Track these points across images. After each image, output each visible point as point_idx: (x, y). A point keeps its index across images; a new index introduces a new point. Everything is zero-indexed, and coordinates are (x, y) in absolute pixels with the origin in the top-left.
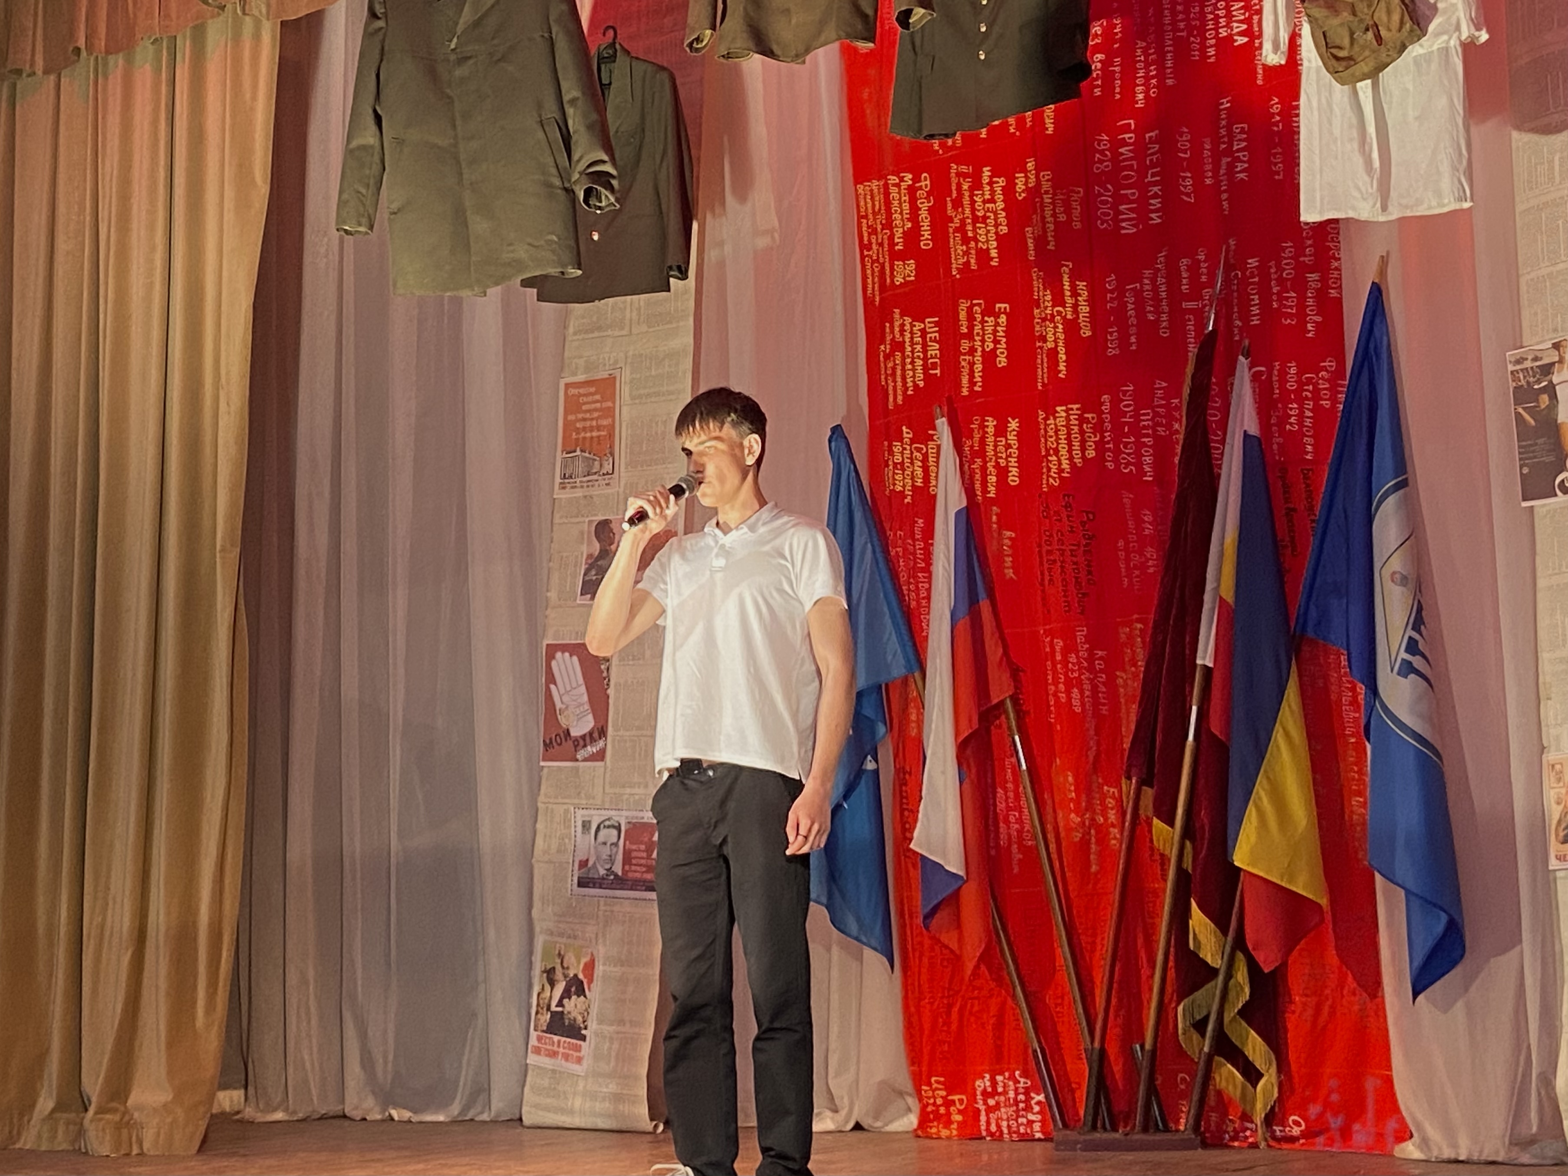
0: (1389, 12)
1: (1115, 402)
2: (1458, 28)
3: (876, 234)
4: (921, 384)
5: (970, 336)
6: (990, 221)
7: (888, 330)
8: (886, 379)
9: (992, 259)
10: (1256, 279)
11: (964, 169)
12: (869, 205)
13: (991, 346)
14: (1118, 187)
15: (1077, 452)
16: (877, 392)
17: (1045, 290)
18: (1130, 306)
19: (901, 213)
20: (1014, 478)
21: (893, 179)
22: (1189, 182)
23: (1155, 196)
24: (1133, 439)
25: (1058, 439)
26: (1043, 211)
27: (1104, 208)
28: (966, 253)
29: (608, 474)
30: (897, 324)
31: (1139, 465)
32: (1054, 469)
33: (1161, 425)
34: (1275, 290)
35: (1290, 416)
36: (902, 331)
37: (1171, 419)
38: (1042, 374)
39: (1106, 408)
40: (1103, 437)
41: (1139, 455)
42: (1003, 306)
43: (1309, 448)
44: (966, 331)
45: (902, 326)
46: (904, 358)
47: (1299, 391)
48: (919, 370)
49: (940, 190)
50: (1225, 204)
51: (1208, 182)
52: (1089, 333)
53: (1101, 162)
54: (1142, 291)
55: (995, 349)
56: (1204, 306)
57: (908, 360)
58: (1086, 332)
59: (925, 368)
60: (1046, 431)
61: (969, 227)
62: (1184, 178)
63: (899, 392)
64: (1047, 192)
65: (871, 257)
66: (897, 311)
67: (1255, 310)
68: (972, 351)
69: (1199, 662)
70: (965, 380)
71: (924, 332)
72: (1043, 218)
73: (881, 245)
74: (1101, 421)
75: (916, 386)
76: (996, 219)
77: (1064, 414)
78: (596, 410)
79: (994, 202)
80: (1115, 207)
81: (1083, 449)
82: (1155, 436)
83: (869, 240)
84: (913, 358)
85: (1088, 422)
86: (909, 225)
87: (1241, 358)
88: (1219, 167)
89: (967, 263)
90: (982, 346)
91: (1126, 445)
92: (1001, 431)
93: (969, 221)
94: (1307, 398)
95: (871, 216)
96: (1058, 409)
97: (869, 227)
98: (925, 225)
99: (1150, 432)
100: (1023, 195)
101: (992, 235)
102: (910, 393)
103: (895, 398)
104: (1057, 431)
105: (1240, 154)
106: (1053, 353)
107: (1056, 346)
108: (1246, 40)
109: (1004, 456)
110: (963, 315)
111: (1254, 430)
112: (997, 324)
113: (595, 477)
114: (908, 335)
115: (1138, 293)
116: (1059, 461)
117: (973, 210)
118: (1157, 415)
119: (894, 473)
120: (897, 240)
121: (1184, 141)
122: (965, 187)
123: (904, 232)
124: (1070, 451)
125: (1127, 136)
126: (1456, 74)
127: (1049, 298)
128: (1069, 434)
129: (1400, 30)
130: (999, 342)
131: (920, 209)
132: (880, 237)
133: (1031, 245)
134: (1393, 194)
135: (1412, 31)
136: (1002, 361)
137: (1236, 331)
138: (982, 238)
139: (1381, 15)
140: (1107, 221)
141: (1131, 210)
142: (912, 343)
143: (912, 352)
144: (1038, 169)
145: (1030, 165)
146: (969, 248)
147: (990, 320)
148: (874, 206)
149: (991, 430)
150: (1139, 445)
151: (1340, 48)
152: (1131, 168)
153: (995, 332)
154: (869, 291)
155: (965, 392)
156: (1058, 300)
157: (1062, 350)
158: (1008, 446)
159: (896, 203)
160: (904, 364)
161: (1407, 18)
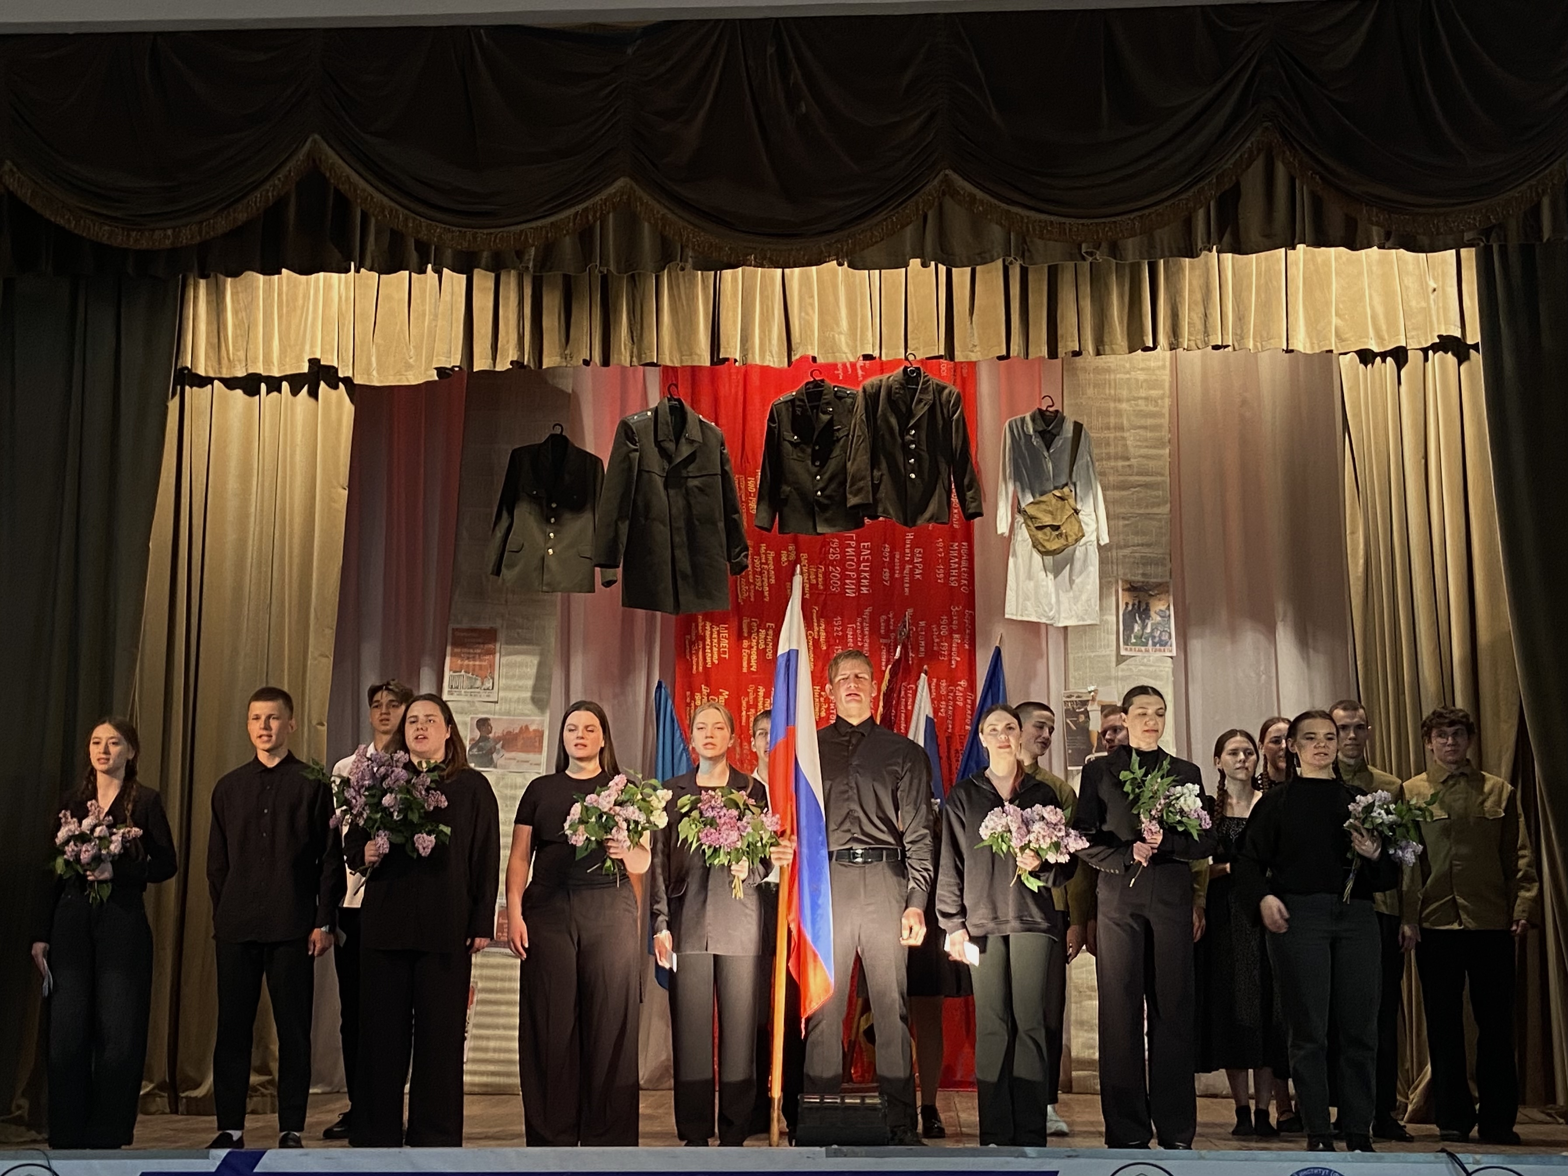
4: (716, 662)
5: (749, 639)
6: (765, 575)
8: (691, 657)
9: (765, 597)
10: (924, 633)
13: (763, 646)
14: (844, 569)
18: (849, 636)
22: (887, 574)
23: (865, 578)
27: (835, 580)
28: (749, 591)
29: (489, 689)
30: (700, 625)
35: (941, 708)
36: (704, 630)
42: (771, 624)
44: (746, 635)
45: (704, 626)
46: (704, 645)
47: (947, 694)
48: (715, 653)
50: (907, 590)
51: (897, 576)
52: (825, 648)
53: (834, 554)
54: (856, 629)
55: (766, 648)
56: (891, 642)
57: (708, 647)
59: (719, 653)
61: (751, 577)
62: (884, 572)
63: (700, 664)
64: (805, 566)
66: (700, 617)
67: (922, 649)
68: (750, 647)
70: (745, 664)
75: (713, 663)
76: (768, 574)
79: (768, 565)
80: (842, 580)
84: (711, 646)
87: (923, 675)
88: (905, 569)
89: (748, 597)
90: (757, 645)
92: (768, 695)
94: (950, 700)
100: (786, 564)
101: (766, 583)
102: (708, 666)
103: (698, 668)
105: (918, 565)
110: (745, 626)
112: (767, 635)
113: (478, 690)
114: (708, 633)
117: (754, 567)
121: (886, 551)
125: (852, 542)
130: (768, 645)
136: (769, 656)
138: (759, 584)
140: (837, 587)
141: (852, 584)
142: (711, 638)
143: (712, 642)
144: (798, 551)
145: (791, 548)
147: (763, 631)
149: (761, 694)
152: (852, 560)
153: (766, 639)
155: (745, 670)
156: (811, 627)
160: (704, 648)
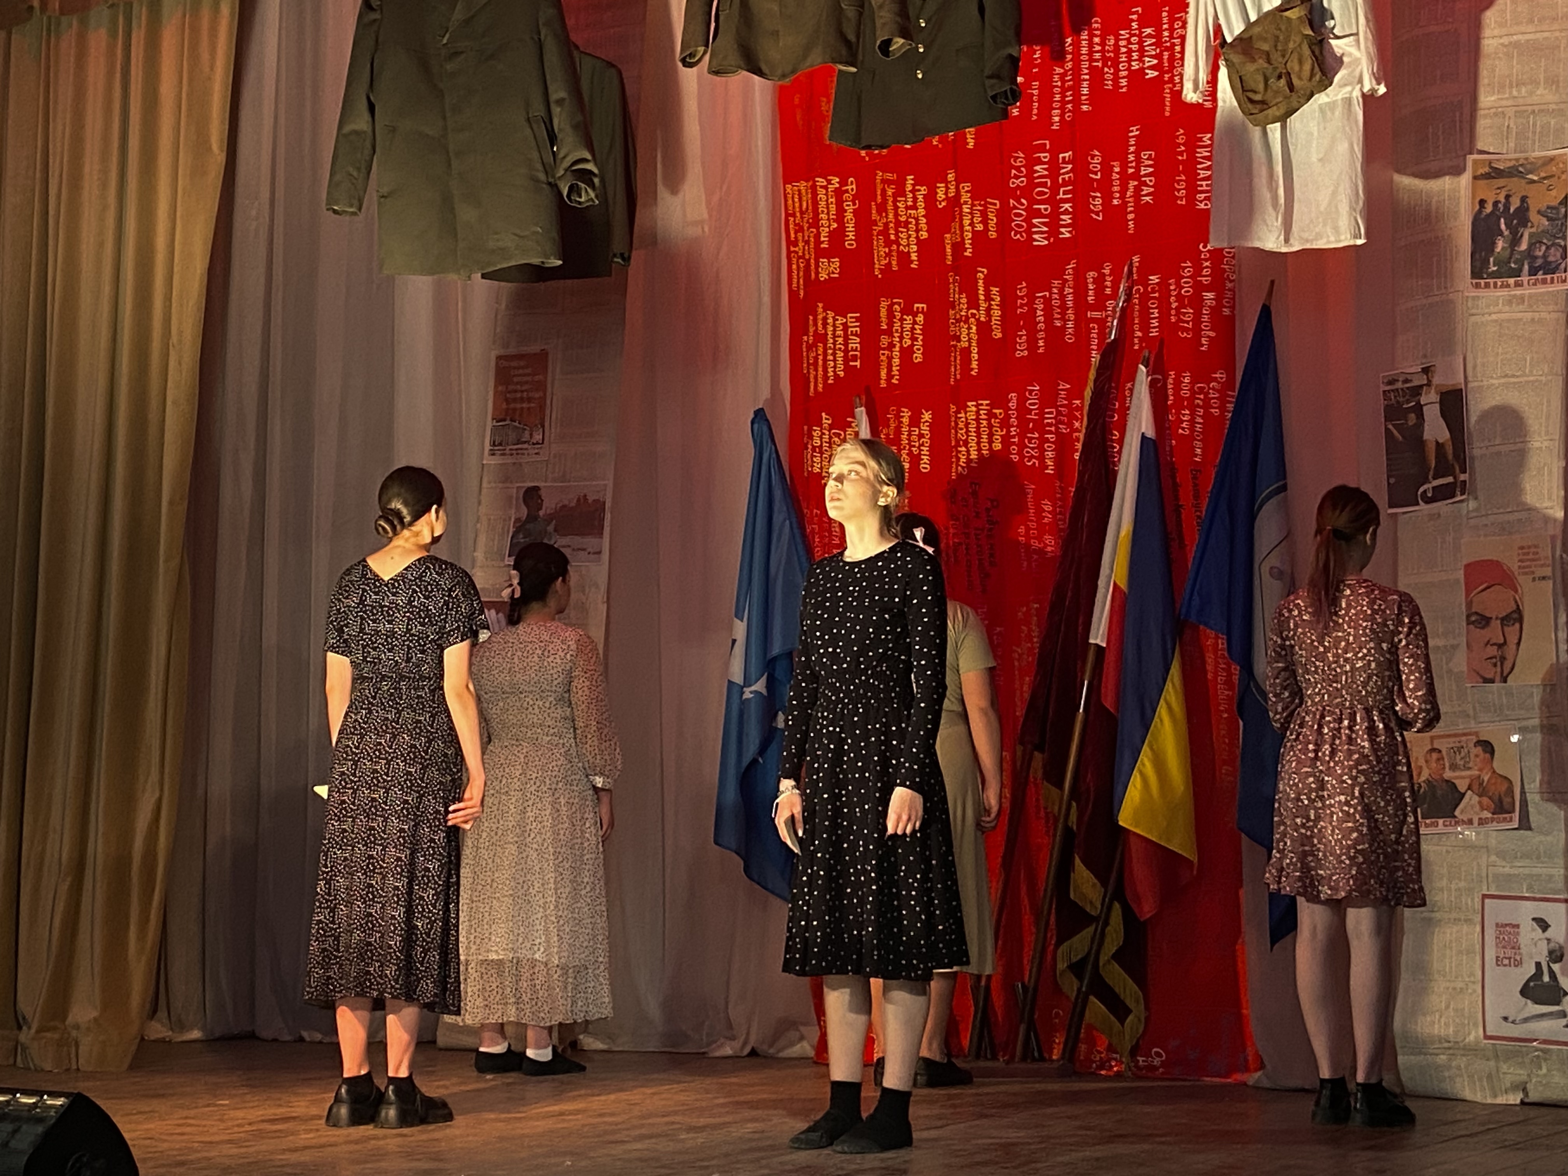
0: (1301, 62)
1: (1022, 400)
2: (1360, 81)
3: (803, 232)
4: (842, 374)
5: (889, 333)
6: (912, 226)
7: (811, 322)
8: (808, 369)
9: (912, 262)
10: (1157, 295)
11: (889, 176)
12: (797, 205)
13: (909, 342)
14: (1032, 201)
15: (985, 445)
16: (799, 380)
17: (960, 293)
18: (1039, 313)
19: (828, 214)
20: (925, 465)
21: (821, 181)
22: (1098, 202)
23: (1066, 212)
24: (1037, 435)
25: (967, 432)
26: (961, 220)
27: (1018, 221)
28: (888, 255)
29: (538, 443)
30: (820, 317)
31: (1042, 458)
32: (963, 459)
33: (1063, 423)
34: (1174, 305)
35: (1182, 422)
36: (825, 324)
37: (1072, 417)
38: (955, 372)
39: (1013, 404)
40: (1009, 431)
41: (1042, 450)
42: (921, 306)
43: (1199, 451)
44: (885, 327)
45: (825, 319)
46: (825, 350)
47: (1193, 397)
48: (840, 361)
49: (865, 195)
50: (1131, 224)
51: (1115, 202)
52: (1000, 335)
53: (1016, 177)
54: (1050, 299)
55: (913, 345)
56: (1107, 317)
57: (830, 351)
58: (998, 334)
59: (846, 360)
60: (957, 424)
61: (892, 231)
62: (1094, 198)
63: (820, 380)
64: (966, 203)
65: (796, 252)
66: (820, 305)
67: (1155, 323)
68: (891, 346)
69: (1092, 641)
70: (883, 374)
71: (845, 326)
72: (962, 226)
73: (807, 242)
74: (1008, 417)
75: (836, 375)
76: (917, 224)
77: (974, 409)
78: (527, 382)
79: (917, 209)
80: (1028, 220)
81: (991, 442)
82: (1057, 433)
83: (796, 238)
84: (834, 349)
85: (996, 418)
86: (835, 225)
87: (1142, 367)
88: (1127, 189)
89: (889, 264)
90: (901, 342)
91: (1030, 439)
92: (915, 421)
93: (892, 225)
94: (1198, 406)
95: (798, 214)
96: (969, 404)
97: (796, 225)
98: (850, 227)
99: (1053, 429)
100: (944, 204)
101: (913, 239)
102: (830, 382)
103: (816, 386)
104: (967, 424)
105: (1147, 179)
106: (967, 352)
107: (970, 346)
108: (1156, 73)
109: (917, 444)
110: (883, 313)
111: (1150, 433)
112: (915, 323)
113: (525, 446)
114: (830, 328)
115: (1047, 301)
116: (968, 451)
117: (896, 215)
118: (1059, 413)
119: (812, 456)
120: (822, 239)
121: (1096, 162)
122: (890, 192)
123: (830, 232)
124: (978, 443)
125: (1042, 155)
126: (1356, 121)
127: (964, 300)
128: (978, 428)
129: (1310, 79)
130: (916, 339)
131: (846, 211)
132: (806, 234)
133: (949, 250)
134: (1295, 228)
135: (1321, 81)
136: (918, 357)
137: (1136, 341)
138: (904, 242)
139: (1293, 65)
140: (1020, 233)
141: (1044, 224)
142: (835, 336)
143: (834, 344)
144: (958, 181)
145: (951, 177)
146: (890, 251)
147: (909, 319)
148: (801, 206)
149: (905, 420)
150: (1043, 441)
151: (1255, 92)
152: (1044, 185)
153: (913, 329)
154: (795, 285)
155: (883, 384)
156: (973, 303)
157: (975, 350)
158: (921, 436)
159: (823, 203)
160: (825, 354)
161: (1317, 69)
